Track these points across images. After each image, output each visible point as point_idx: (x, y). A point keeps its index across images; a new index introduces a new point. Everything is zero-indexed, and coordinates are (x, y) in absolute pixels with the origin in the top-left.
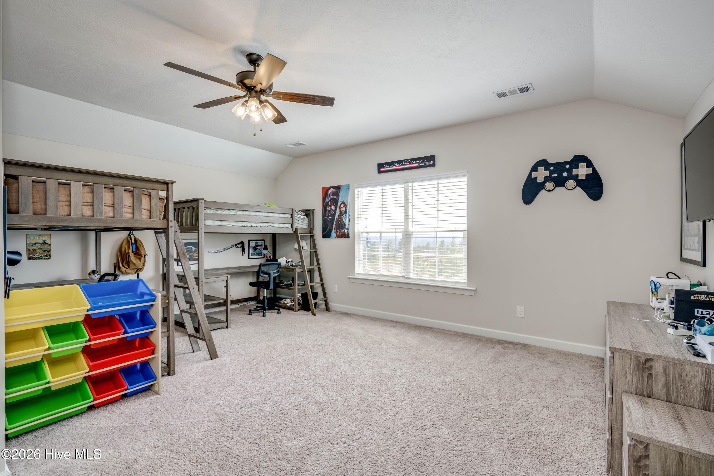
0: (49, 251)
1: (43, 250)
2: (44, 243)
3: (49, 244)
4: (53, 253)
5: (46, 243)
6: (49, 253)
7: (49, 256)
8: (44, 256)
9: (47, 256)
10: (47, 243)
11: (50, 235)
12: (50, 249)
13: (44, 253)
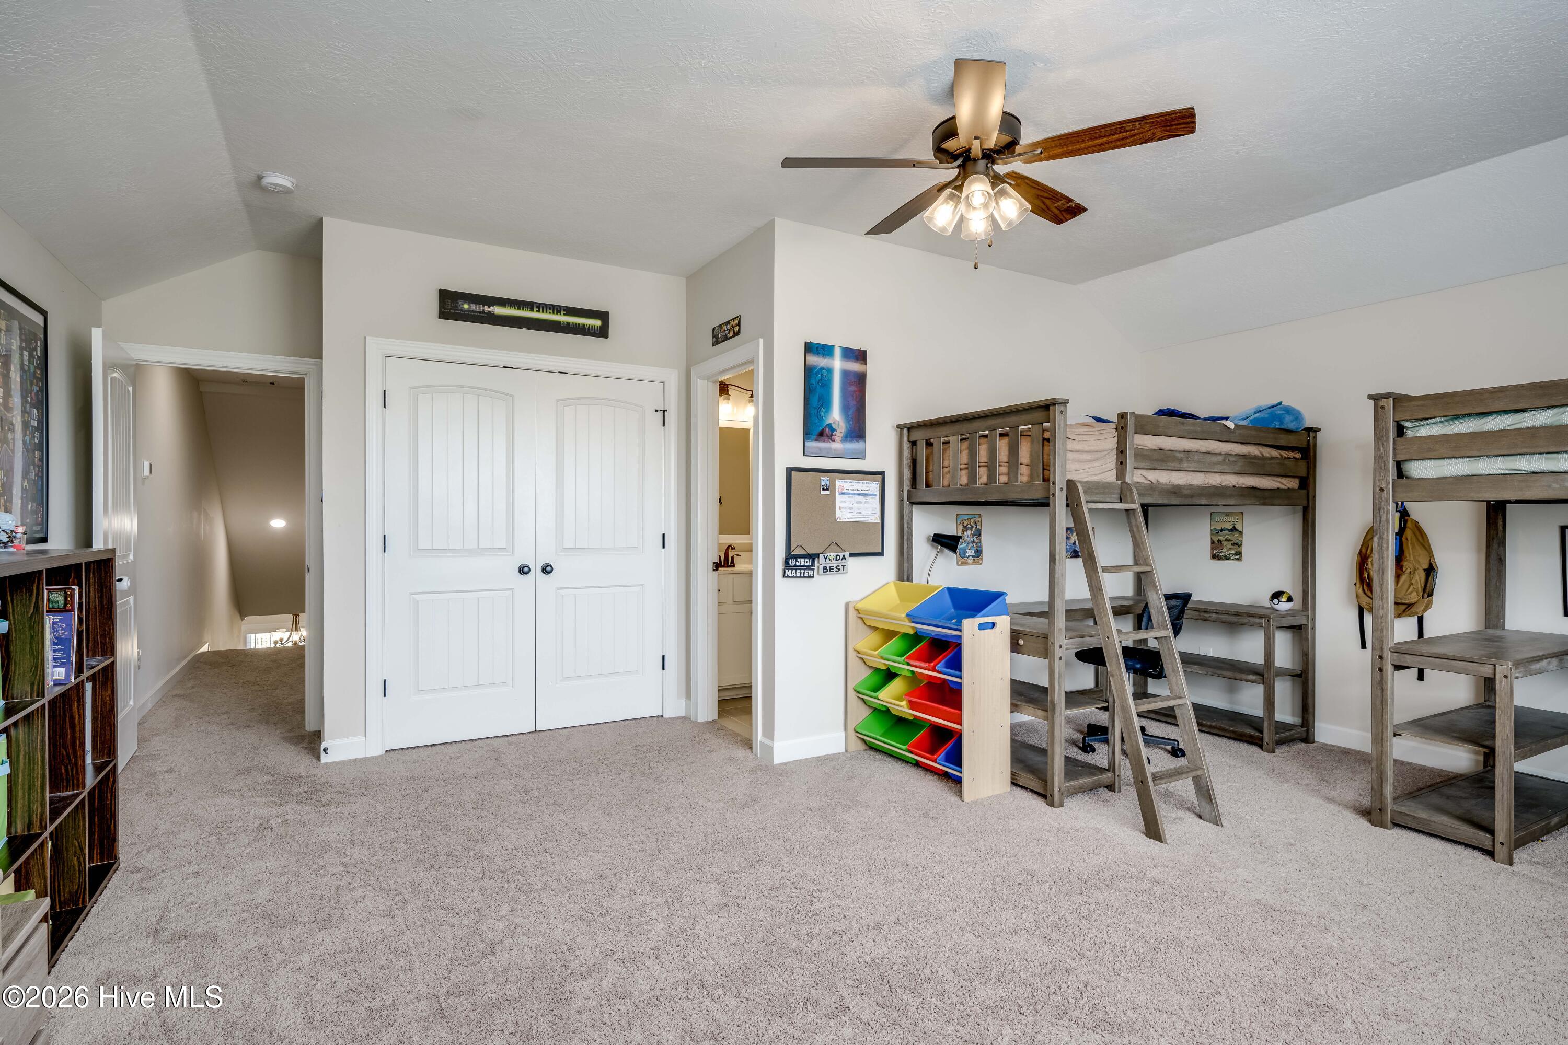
0: (1240, 546)
1: (1232, 542)
2: (1234, 529)
3: (1240, 532)
4: (1245, 550)
5: (1235, 529)
6: (1240, 550)
7: (1239, 556)
8: (1233, 555)
9: (1236, 554)
10: (1238, 530)
11: (1242, 513)
12: (1242, 542)
13: (1233, 548)
